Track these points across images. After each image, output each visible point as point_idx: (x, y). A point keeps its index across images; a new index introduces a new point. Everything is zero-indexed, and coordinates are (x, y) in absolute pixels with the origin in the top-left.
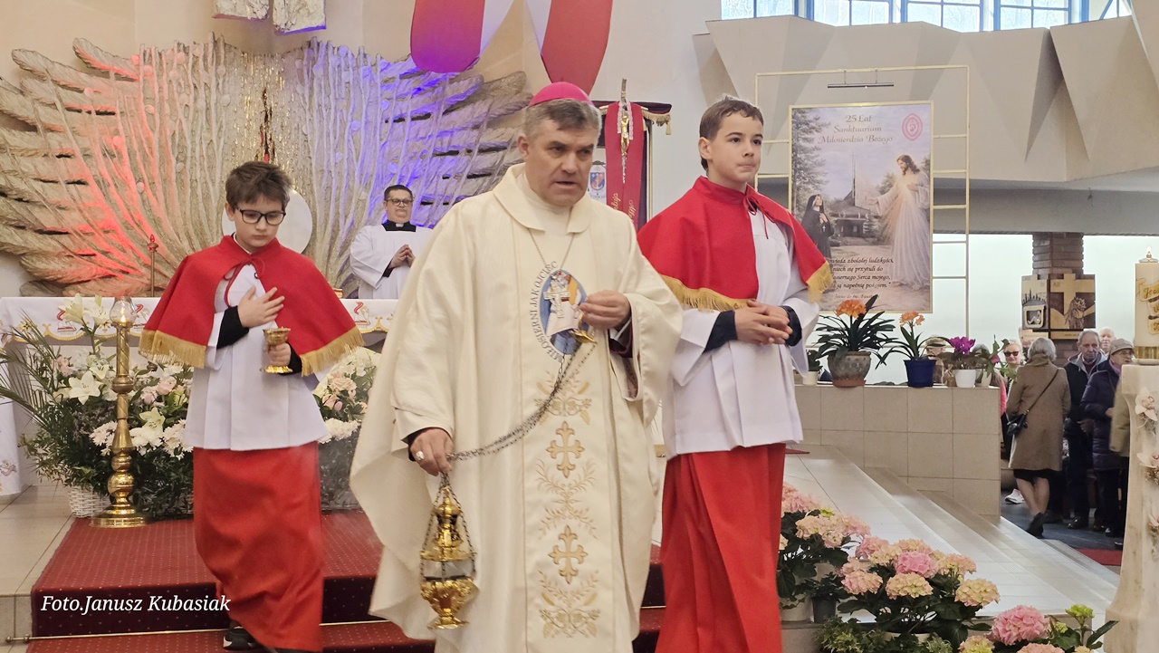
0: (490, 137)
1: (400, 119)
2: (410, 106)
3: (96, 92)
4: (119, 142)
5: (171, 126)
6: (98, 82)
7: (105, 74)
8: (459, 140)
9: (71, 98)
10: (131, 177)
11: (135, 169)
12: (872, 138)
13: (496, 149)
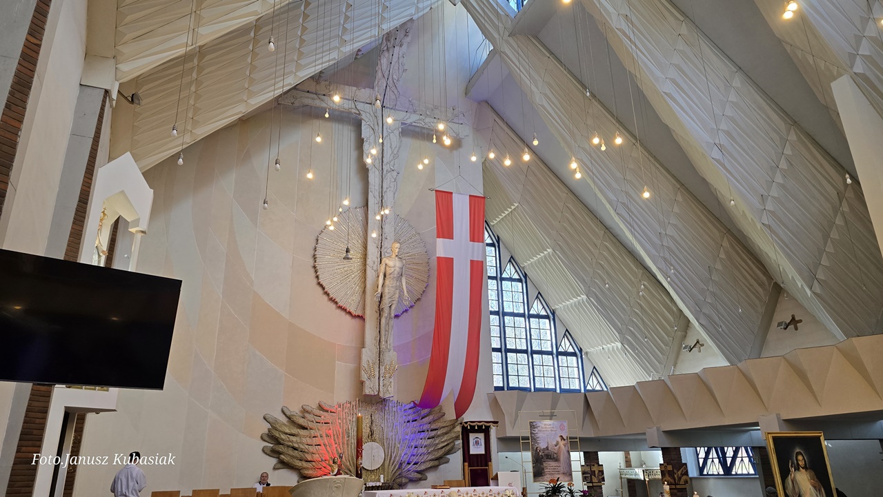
0: (433, 426)
1: (408, 422)
2: (411, 418)
3: (325, 416)
4: (331, 432)
5: (345, 427)
6: (325, 414)
7: (327, 411)
8: (425, 428)
9: (318, 419)
10: (333, 443)
11: (335, 440)
12: (552, 431)
13: (436, 430)
